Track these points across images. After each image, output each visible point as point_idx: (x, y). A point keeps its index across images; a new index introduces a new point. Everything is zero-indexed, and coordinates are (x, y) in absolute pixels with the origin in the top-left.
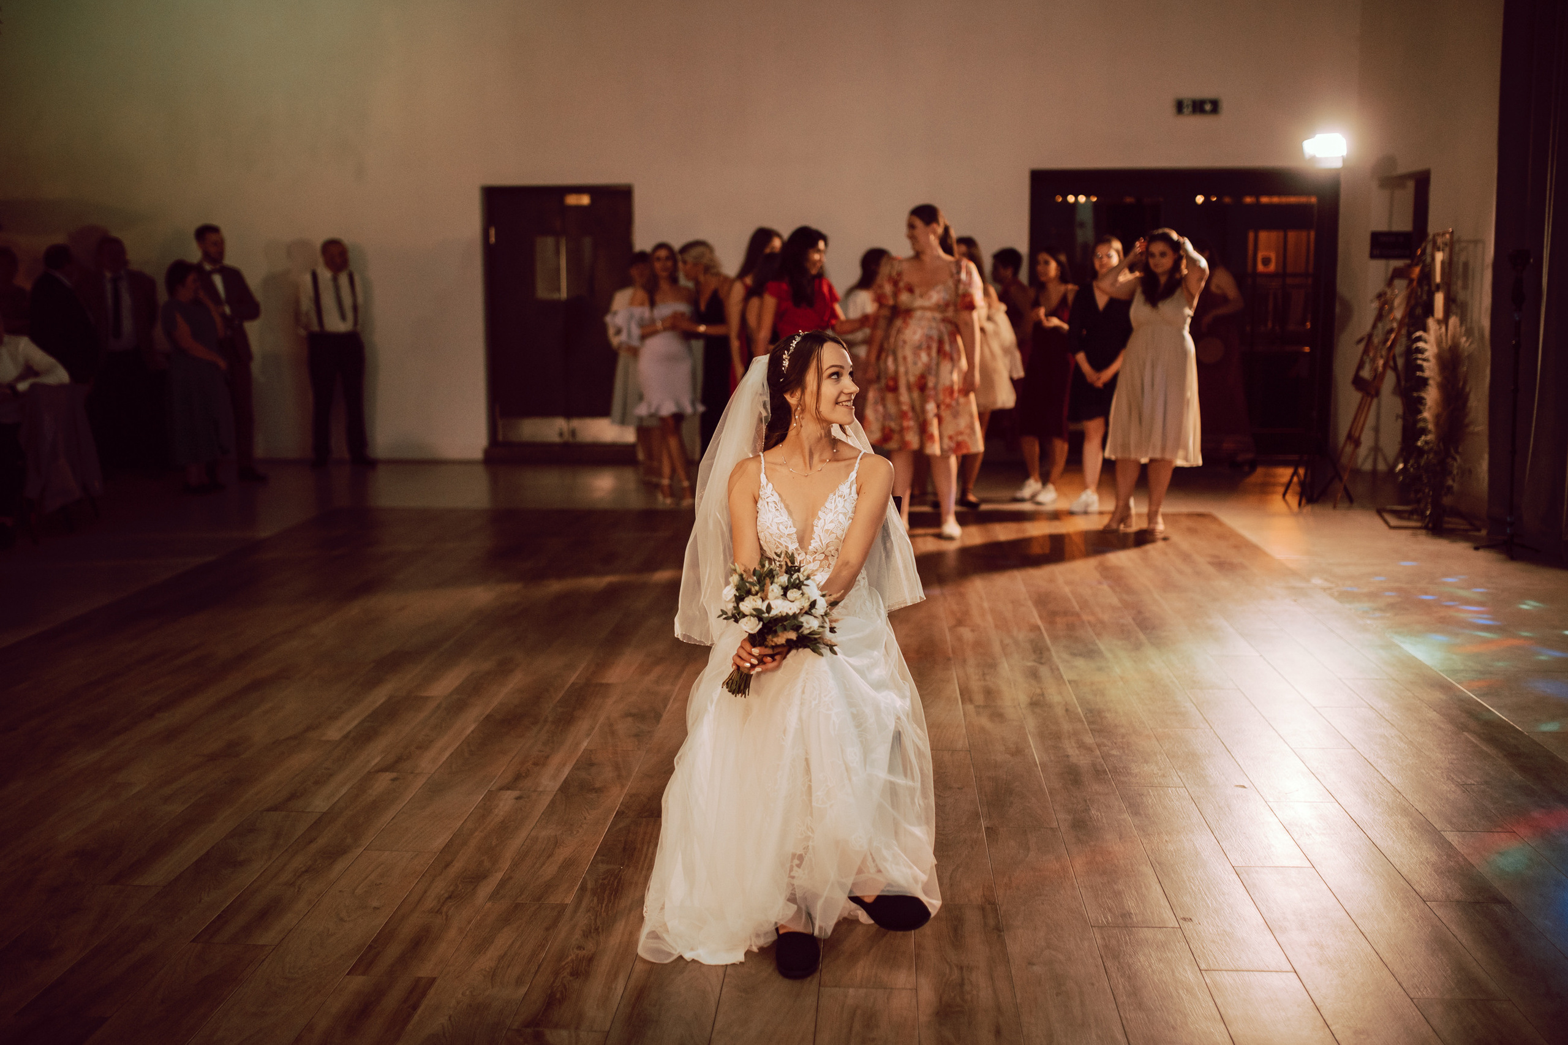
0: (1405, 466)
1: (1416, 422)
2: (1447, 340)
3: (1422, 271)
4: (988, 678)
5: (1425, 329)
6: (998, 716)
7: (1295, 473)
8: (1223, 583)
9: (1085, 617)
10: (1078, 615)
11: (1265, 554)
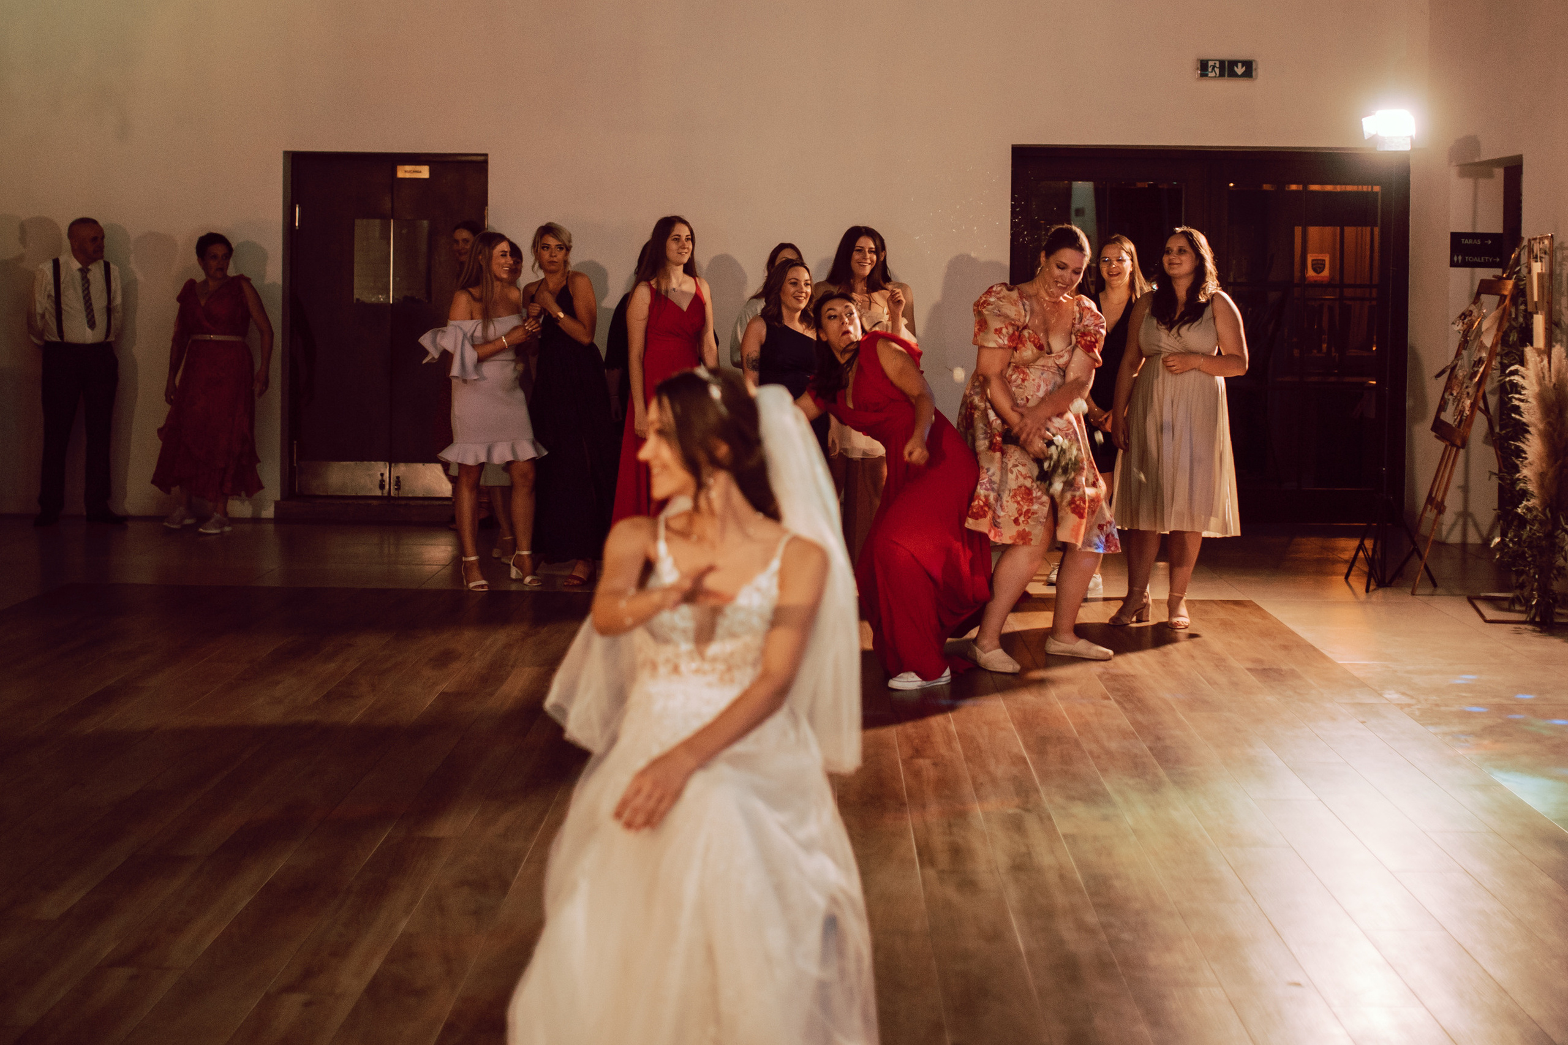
0: (1502, 540)
1: (1515, 482)
2: (1550, 377)
3: (1516, 286)
4: (955, 830)
5: (1522, 362)
6: (968, 885)
7: (1361, 547)
8: (1268, 698)
9: (1086, 745)
10: (1077, 744)
11: (1323, 657)
